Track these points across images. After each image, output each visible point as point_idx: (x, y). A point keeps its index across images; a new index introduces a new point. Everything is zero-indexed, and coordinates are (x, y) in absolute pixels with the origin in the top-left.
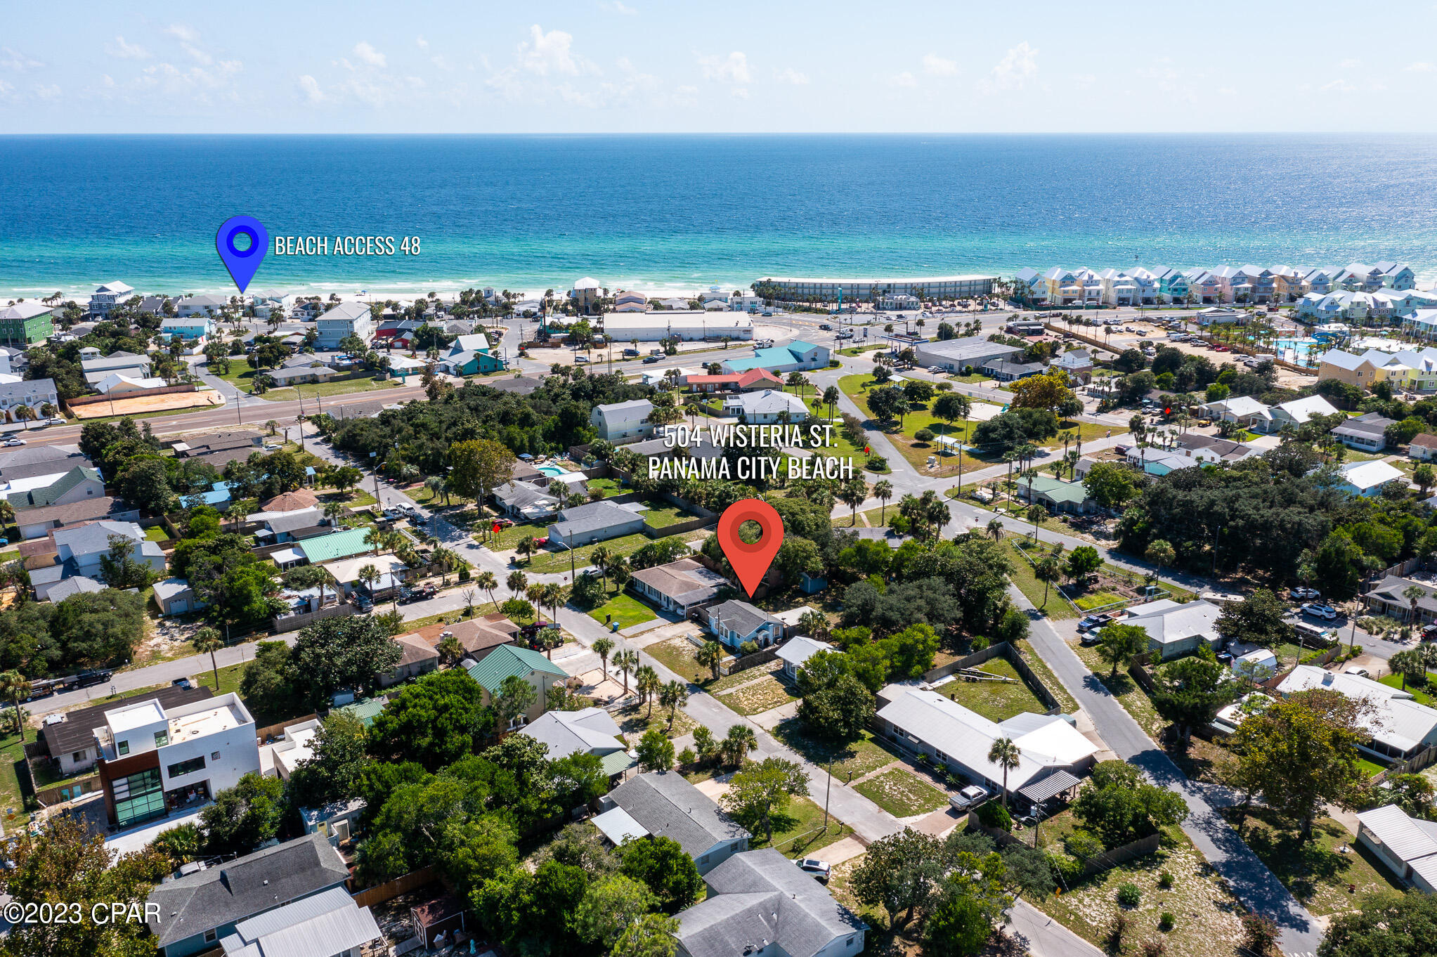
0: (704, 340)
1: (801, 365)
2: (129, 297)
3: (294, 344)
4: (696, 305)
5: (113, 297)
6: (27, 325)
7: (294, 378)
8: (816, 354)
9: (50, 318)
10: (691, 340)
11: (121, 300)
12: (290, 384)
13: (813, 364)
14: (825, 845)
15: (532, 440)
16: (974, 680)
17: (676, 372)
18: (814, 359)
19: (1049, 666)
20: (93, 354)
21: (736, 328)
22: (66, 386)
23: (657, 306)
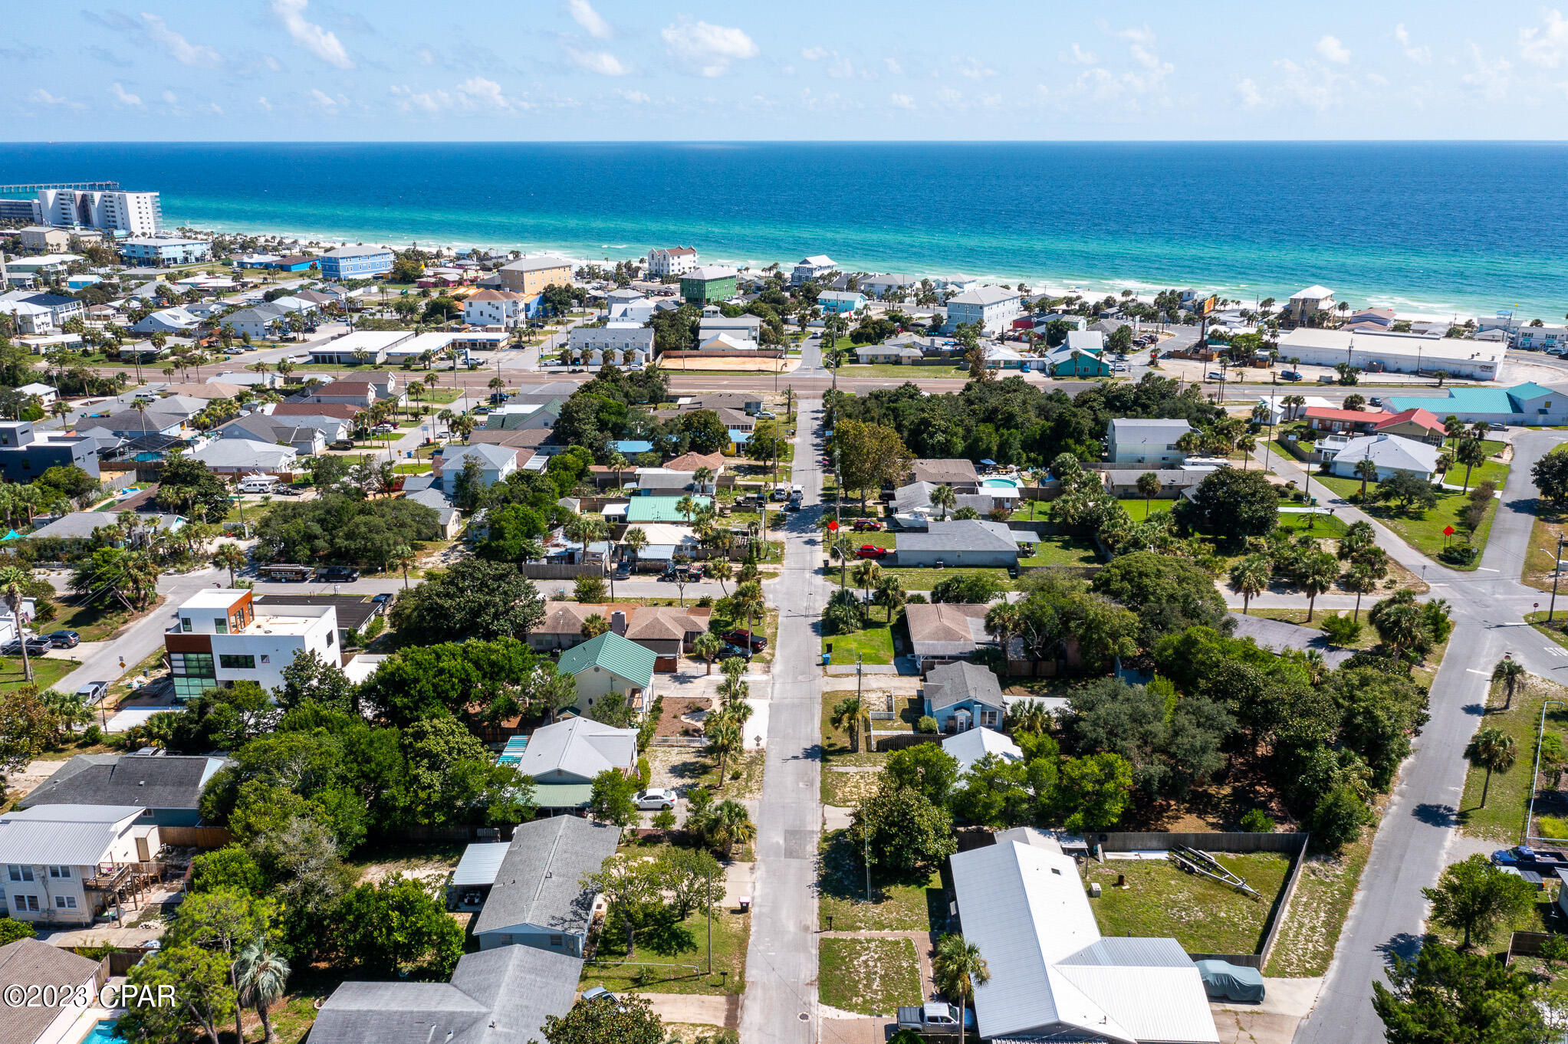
0: (1416, 373)
1: (1518, 417)
2: (826, 272)
3: (923, 326)
4: (1453, 333)
5: (811, 270)
6: (708, 286)
7: (877, 357)
8: (1548, 404)
9: (735, 282)
10: (1398, 371)
11: (817, 274)
12: (871, 362)
13: (1541, 418)
14: (680, 992)
15: (1004, 446)
16: (1191, 871)
17: (1298, 400)
18: (1543, 412)
19: (1358, 896)
20: (715, 312)
21: (1470, 362)
22: (663, 337)
23: (1402, 328)
